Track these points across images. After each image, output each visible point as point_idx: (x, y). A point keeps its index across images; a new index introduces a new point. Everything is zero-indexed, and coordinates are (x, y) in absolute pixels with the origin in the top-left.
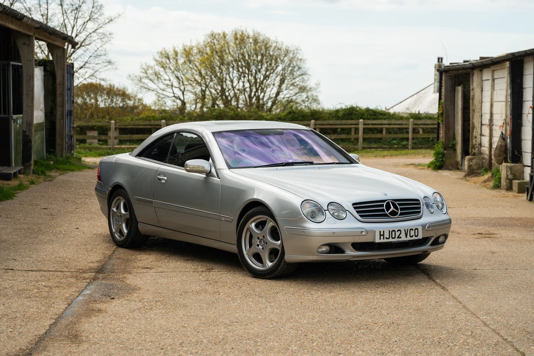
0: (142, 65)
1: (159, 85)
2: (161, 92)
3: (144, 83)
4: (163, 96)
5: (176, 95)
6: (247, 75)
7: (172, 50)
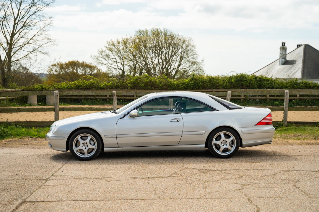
0: (99, 49)
1: (109, 61)
2: (110, 65)
3: (100, 60)
4: (111, 68)
5: (119, 67)
6: (160, 56)
7: (116, 41)
